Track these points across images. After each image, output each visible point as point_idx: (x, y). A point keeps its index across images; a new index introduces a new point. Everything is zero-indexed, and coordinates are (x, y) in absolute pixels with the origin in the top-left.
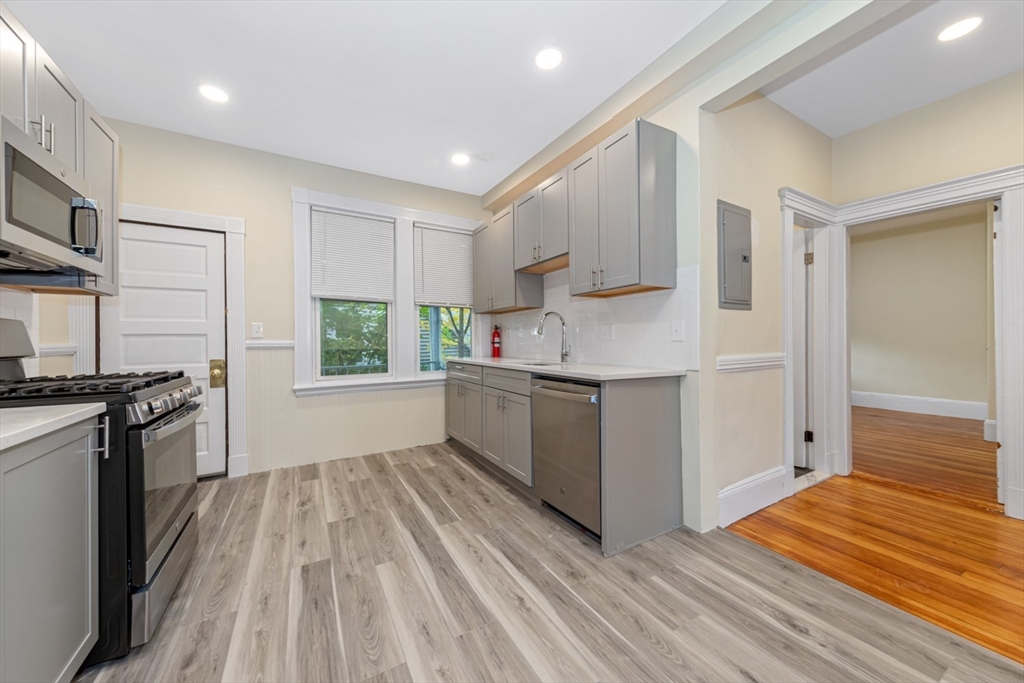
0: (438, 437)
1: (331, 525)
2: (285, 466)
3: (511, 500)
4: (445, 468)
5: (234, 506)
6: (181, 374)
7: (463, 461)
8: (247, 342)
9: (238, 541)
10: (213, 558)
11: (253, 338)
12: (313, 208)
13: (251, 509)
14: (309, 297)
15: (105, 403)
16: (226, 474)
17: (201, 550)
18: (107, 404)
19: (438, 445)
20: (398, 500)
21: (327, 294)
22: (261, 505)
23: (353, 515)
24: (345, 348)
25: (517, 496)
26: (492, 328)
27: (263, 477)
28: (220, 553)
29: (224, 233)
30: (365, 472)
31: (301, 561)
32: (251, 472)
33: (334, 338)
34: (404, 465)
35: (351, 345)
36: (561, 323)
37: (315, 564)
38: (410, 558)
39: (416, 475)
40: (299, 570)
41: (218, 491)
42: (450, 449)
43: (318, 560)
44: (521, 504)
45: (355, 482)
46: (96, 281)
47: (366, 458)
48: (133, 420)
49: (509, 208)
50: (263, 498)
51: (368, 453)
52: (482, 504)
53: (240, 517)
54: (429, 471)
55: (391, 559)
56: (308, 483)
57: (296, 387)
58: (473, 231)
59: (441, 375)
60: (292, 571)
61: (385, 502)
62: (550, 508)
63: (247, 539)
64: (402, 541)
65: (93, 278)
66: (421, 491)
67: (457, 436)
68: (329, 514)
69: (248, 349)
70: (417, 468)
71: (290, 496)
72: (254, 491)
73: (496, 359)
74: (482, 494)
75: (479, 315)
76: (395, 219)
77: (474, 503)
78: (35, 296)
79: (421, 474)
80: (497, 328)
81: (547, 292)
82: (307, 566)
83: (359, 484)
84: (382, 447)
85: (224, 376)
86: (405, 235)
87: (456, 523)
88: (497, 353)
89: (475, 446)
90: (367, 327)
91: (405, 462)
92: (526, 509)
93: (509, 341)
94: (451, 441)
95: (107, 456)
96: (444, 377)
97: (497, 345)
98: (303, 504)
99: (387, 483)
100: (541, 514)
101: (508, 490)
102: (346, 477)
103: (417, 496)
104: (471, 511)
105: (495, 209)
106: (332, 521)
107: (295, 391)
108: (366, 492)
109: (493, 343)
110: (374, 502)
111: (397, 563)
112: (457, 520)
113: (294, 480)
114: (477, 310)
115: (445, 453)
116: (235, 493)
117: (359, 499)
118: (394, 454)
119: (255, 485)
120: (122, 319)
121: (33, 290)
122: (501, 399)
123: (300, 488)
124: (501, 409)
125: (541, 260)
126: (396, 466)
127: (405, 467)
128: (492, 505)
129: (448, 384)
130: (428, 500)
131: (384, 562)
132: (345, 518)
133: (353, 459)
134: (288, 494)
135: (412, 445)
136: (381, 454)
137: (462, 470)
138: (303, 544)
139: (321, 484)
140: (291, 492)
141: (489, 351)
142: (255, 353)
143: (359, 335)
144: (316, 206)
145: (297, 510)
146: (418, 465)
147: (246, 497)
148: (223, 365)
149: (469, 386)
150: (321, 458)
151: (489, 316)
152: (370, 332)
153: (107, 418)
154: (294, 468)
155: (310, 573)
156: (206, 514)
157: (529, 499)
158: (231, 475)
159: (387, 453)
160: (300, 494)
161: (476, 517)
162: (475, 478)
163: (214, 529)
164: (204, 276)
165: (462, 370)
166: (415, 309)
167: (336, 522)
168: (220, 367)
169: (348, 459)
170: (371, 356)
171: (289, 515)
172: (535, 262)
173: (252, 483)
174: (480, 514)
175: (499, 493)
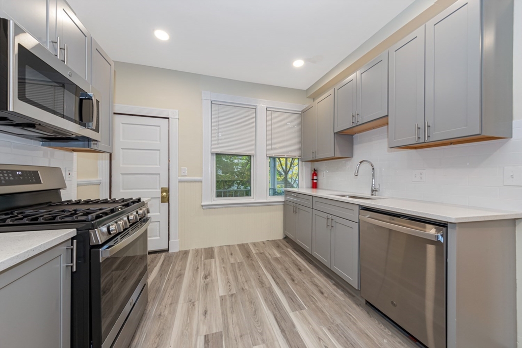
0: (279, 236)
1: (221, 297)
2: (197, 248)
3: (339, 295)
4: (287, 259)
5: (170, 273)
6: (139, 200)
7: (297, 254)
8: (179, 178)
9: (169, 303)
10: (155, 316)
11: (182, 176)
12: (213, 102)
13: (178, 277)
14: (210, 153)
15: (75, 229)
16: (168, 250)
17: (149, 308)
18: (77, 230)
19: (279, 240)
20: (262, 283)
21: (219, 151)
22: (184, 275)
23: (235, 292)
24: (226, 180)
25: (343, 291)
26: (311, 171)
27: (186, 253)
28: (158, 313)
29: (168, 118)
30: (240, 257)
31: (204, 330)
32: (181, 250)
33: (221, 174)
34: (261, 253)
35: (229, 178)
36: (371, 168)
37: (213, 334)
38: (276, 343)
39: (270, 263)
40: (203, 338)
41: (164, 261)
42: (287, 244)
43: (214, 332)
44: (348, 300)
45: (234, 263)
46: (97, 144)
47: (239, 245)
48: (94, 242)
49: (331, 91)
50: (185, 269)
51: (240, 243)
52: (318, 295)
53: (172, 283)
54: (277, 259)
55: (263, 341)
56: (209, 260)
57: (203, 204)
58: (301, 111)
59: (281, 199)
60: (199, 337)
61: (253, 283)
62: (372, 307)
63: (174, 302)
64: (268, 323)
65: (96, 142)
66: (275, 276)
67: (291, 236)
68: (221, 290)
69: (179, 182)
70: (270, 257)
71: (199, 270)
72: (181, 263)
73: (314, 190)
74: (317, 286)
75: (304, 163)
76: (256, 106)
77: (313, 293)
78: (75, 154)
79: (272, 262)
80: (315, 170)
81: (355, 147)
82: (208, 335)
83: (236, 265)
84: (248, 239)
85: (168, 197)
86: (262, 115)
87: (304, 311)
88: (315, 186)
89: (307, 247)
90: (237, 169)
91: (262, 252)
92: (354, 306)
93: (322, 179)
94: (286, 238)
95: (74, 270)
96: (283, 200)
97: (315, 181)
98: (206, 277)
99: (253, 267)
100: (368, 313)
101: (334, 284)
102: (229, 259)
103: (273, 280)
104: (312, 301)
105: (314, 97)
106: (222, 295)
107: (202, 206)
108: (241, 272)
109: (313, 179)
110: (246, 281)
111: (267, 345)
112: (305, 309)
113: (201, 258)
114: (302, 159)
115: (284, 247)
116: (171, 263)
117: (237, 278)
118: (254, 244)
119: (181, 259)
120: (121, 166)
121: (74, 151)
122: (329, 220)
123: (204, 265)
124: (329, 227)
125: (359, 124)
126: (257, 253)
127: (261, 254)
128: (325, 297)
129: (285, 204)
130: (281, 285)
131: (259, 344)
132: (230, 293)
133: (232, 246)
134: (198, 268)
135: (264, 240)
136: (247, 244)
137: (297, 262)
138: (206, 313)
139: (215, 263)
140: (199, 267)
141: (310, 184)
142: (183, 184)
143: (233, 173)
144: (214, 101)
145: (202, 281)
146: (270, 254)
147: (176, 267)
148: (168, 191)
149: (300, 207)
150: (215, 244)
151: (310, 163)
152: (238, 171)
153: (75, 241)
154: (202, 249)
155: (210, 344)
156: (156, 277)
157: (354, 296)
158: (171, 251)
159: (251, 243)
160: (204, 269)
161: (317, 307)
162: (308, 270)
163: (158, 291)
164: (159, 142)
165: (296, 197)
166: (267, 159)
167: (225, 296)
168: (166, 192)
169: (229, 246)
170: (239, 184)
171: (198, 286)
172: (354, 125)
173: (180, 257)
174: (319, 304)
175: (329, 286)
